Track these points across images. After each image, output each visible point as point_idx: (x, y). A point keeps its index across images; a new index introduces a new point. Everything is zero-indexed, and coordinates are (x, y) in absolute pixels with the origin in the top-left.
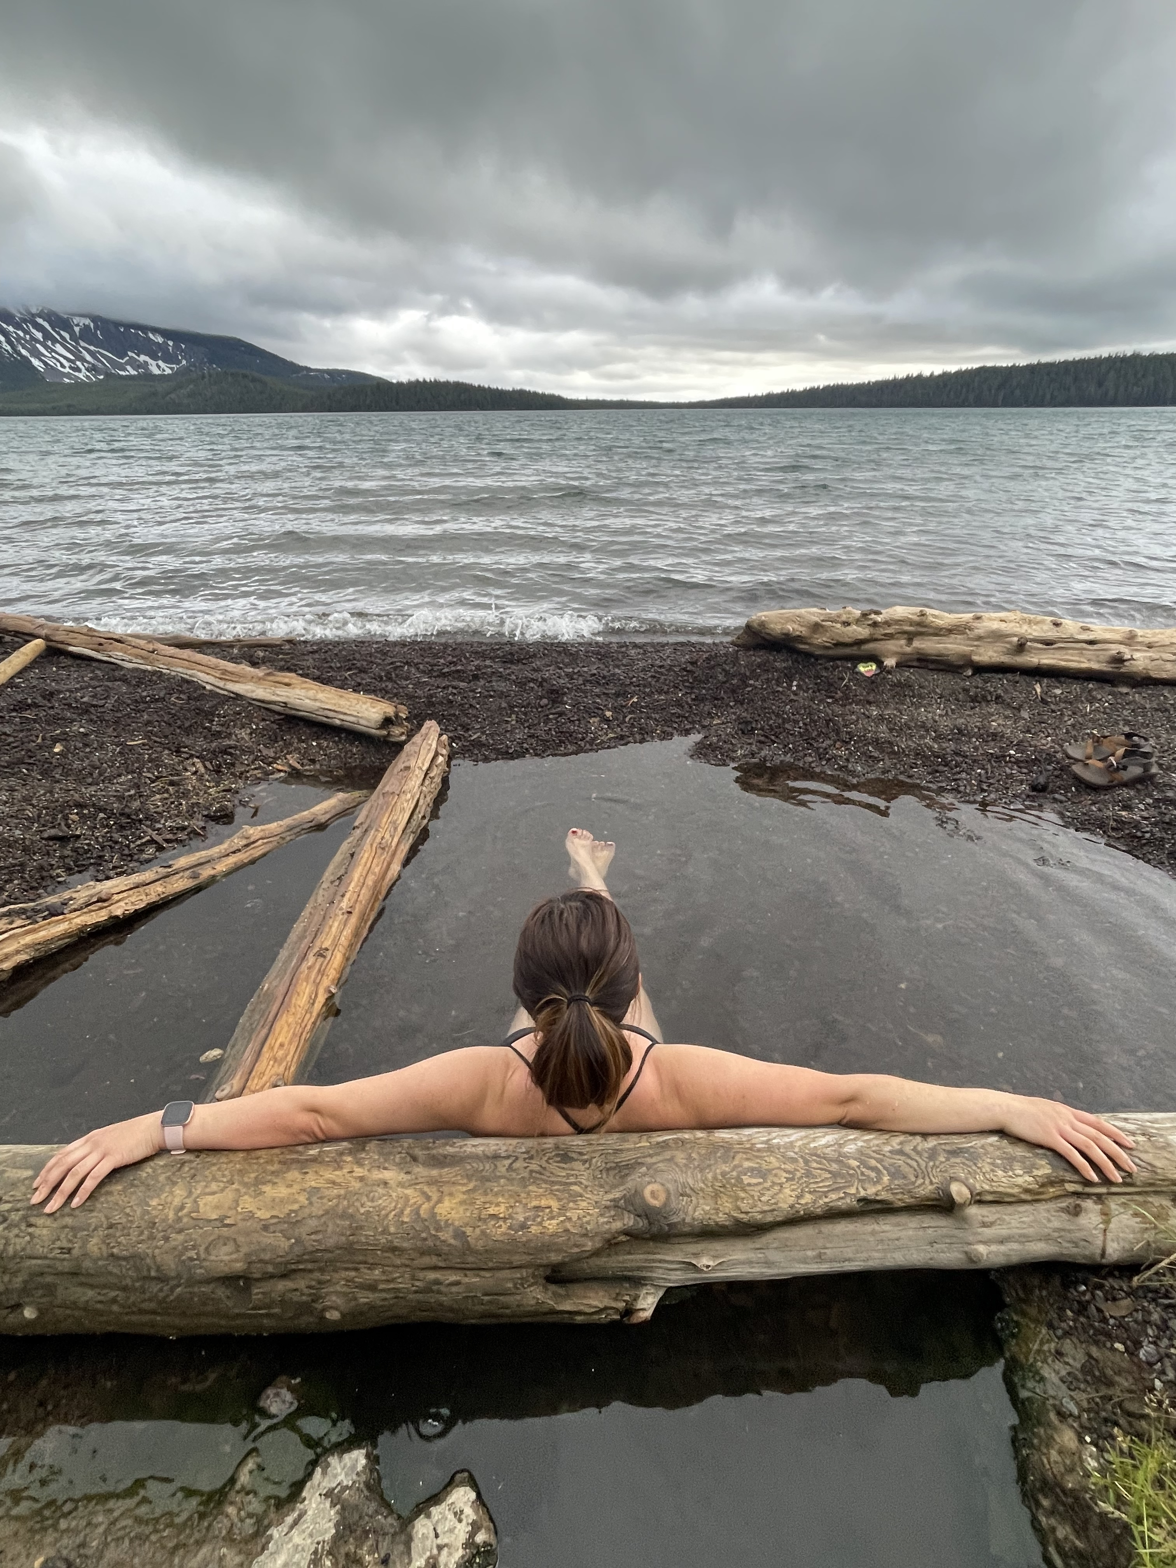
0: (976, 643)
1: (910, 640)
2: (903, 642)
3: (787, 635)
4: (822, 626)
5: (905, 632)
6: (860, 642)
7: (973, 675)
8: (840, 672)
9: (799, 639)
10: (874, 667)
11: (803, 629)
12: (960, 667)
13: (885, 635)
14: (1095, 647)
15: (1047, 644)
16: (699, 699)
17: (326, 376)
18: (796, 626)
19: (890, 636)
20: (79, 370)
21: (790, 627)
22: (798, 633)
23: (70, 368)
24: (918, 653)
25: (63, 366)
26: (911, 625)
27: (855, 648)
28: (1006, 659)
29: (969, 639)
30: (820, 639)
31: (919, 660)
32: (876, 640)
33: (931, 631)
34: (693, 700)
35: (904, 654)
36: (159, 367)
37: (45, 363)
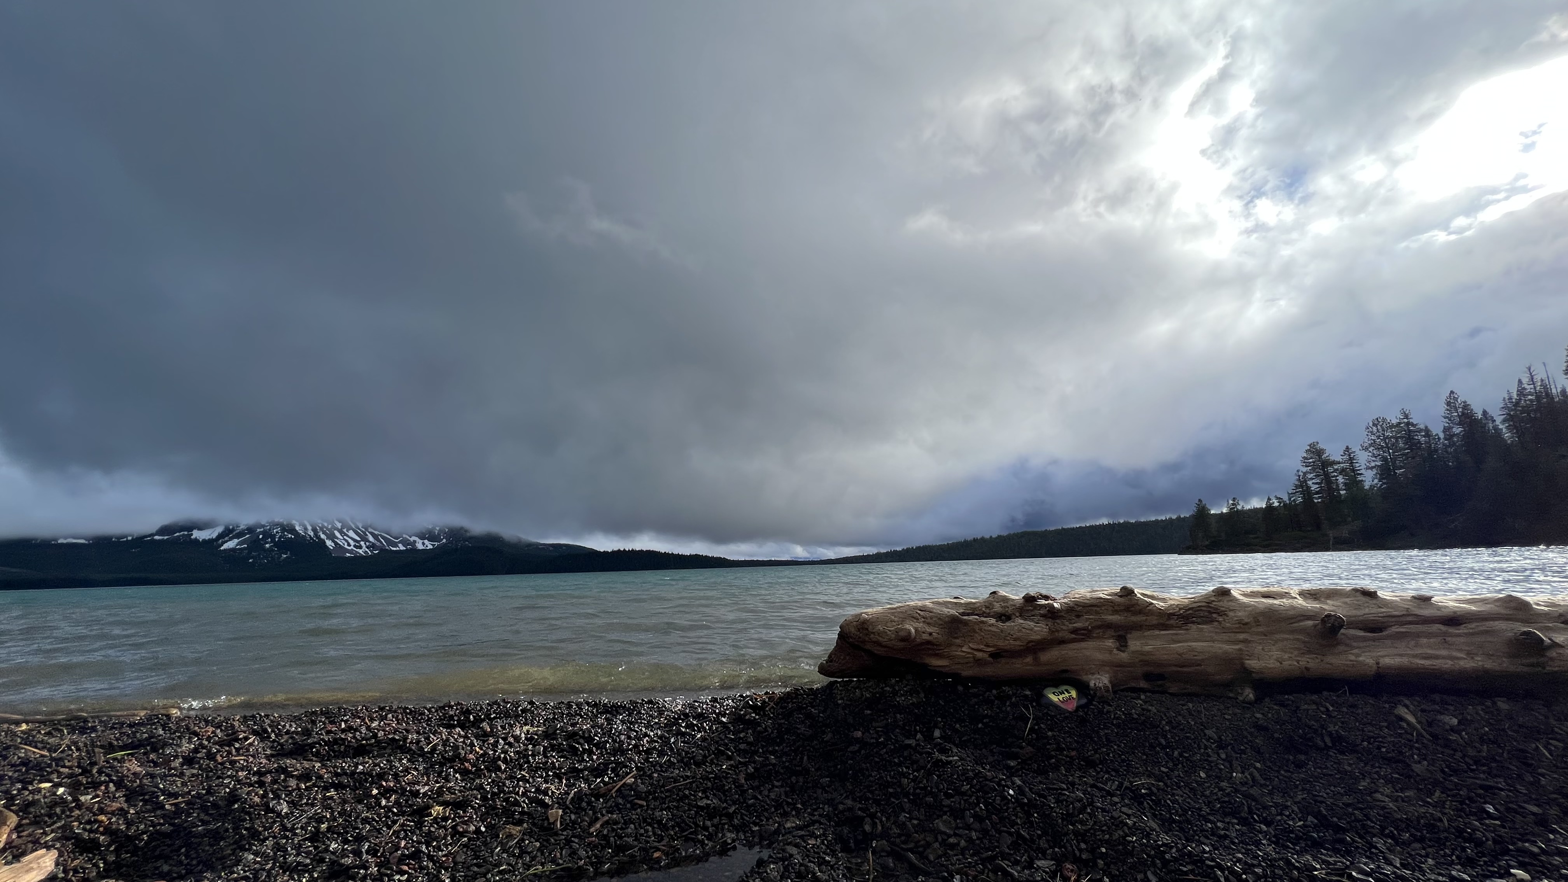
0: (1242, 636)
1: (1122, 642)
2: (1110, 643)
3: (906, 638)
4: (966, 623)
5: (1109, 626)
6: (1034, 648)
7: (1259, 700)
8: (1013, 705)
9: (929, 647)
10: (1074, 693)
11: (929, 629)
12: (1228, 685)
13: (1075, 631)
14: (1462, 630)
15: (1372, 630)
16: (762, 776)
17: (551, 548)
18: (920, 625)
19: (1083, 635)
20: (360, 547)
21: (911, 627)
22: (925, 637)
23: (355, 546)
24: (1146, 663)
25: (349, 545)
26: (1116, 612)
27: (1029, 659)
28: (1312, 663)
29: (1225, 630)
30: (965, 649)
31: (1148, 677)
32: (1062, 642)
33: (1154, 620)
34: (749, 777)
35: (1120, 665)
36: (423, 544)
37: (336, 544)
